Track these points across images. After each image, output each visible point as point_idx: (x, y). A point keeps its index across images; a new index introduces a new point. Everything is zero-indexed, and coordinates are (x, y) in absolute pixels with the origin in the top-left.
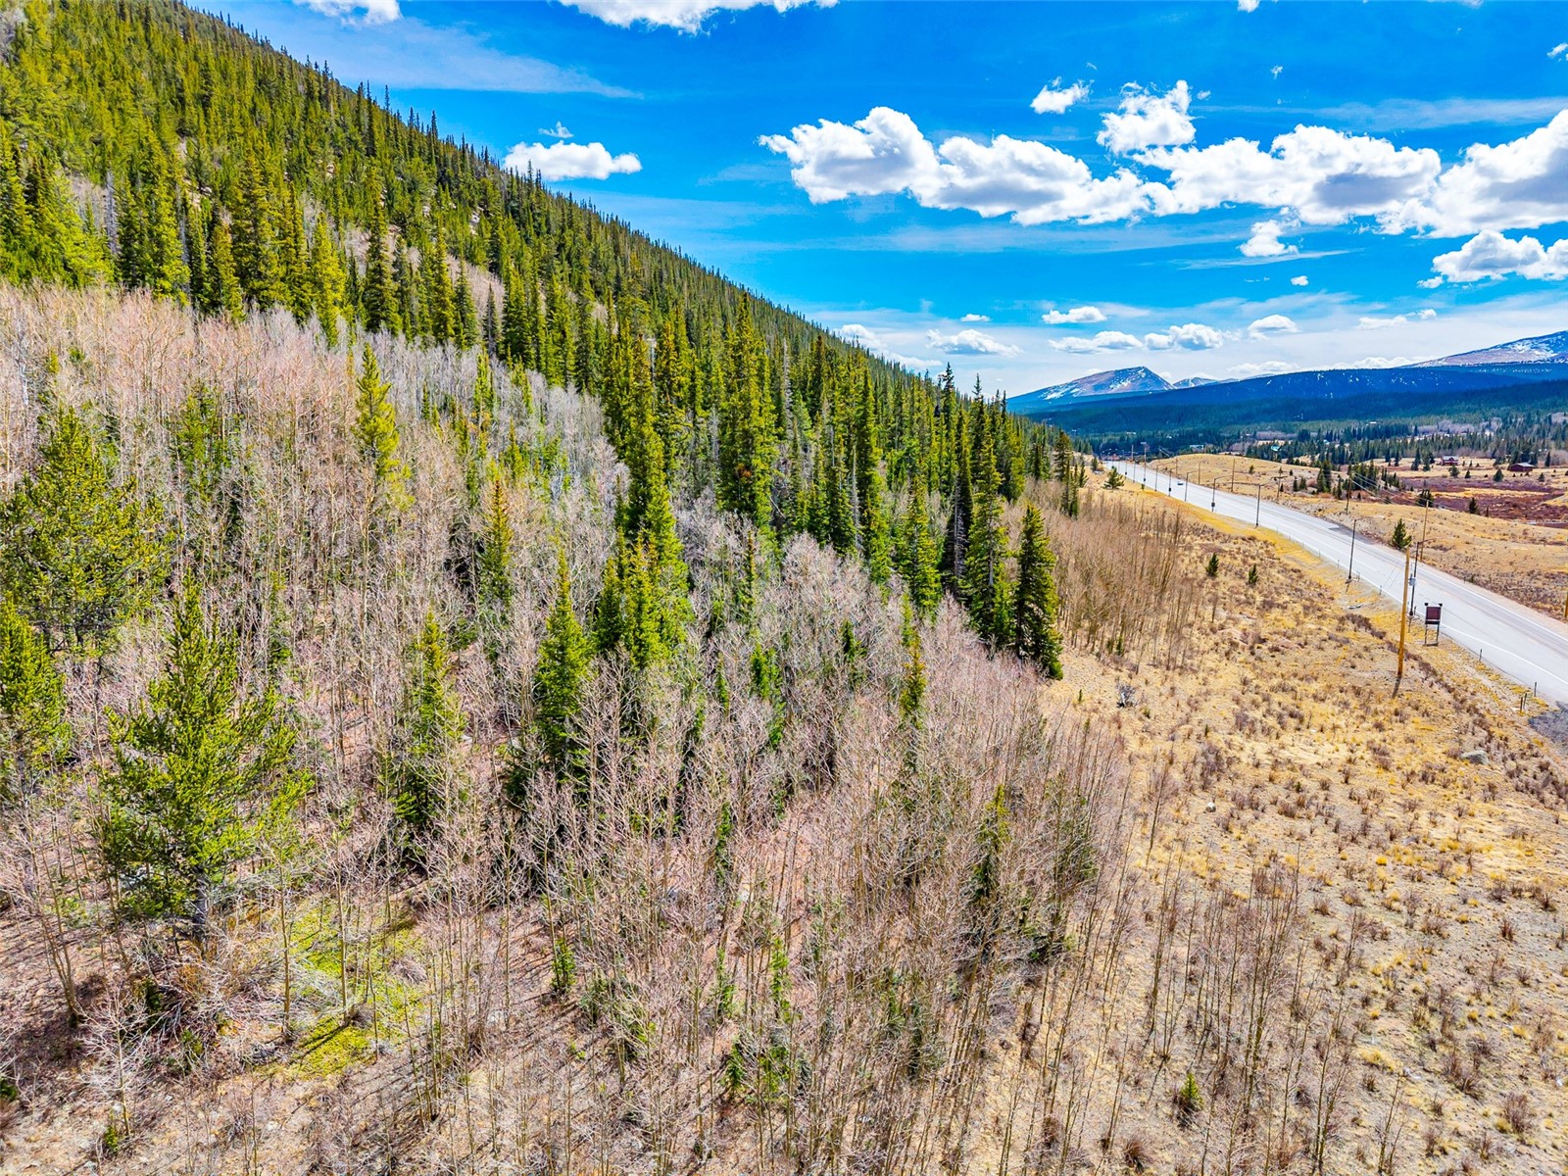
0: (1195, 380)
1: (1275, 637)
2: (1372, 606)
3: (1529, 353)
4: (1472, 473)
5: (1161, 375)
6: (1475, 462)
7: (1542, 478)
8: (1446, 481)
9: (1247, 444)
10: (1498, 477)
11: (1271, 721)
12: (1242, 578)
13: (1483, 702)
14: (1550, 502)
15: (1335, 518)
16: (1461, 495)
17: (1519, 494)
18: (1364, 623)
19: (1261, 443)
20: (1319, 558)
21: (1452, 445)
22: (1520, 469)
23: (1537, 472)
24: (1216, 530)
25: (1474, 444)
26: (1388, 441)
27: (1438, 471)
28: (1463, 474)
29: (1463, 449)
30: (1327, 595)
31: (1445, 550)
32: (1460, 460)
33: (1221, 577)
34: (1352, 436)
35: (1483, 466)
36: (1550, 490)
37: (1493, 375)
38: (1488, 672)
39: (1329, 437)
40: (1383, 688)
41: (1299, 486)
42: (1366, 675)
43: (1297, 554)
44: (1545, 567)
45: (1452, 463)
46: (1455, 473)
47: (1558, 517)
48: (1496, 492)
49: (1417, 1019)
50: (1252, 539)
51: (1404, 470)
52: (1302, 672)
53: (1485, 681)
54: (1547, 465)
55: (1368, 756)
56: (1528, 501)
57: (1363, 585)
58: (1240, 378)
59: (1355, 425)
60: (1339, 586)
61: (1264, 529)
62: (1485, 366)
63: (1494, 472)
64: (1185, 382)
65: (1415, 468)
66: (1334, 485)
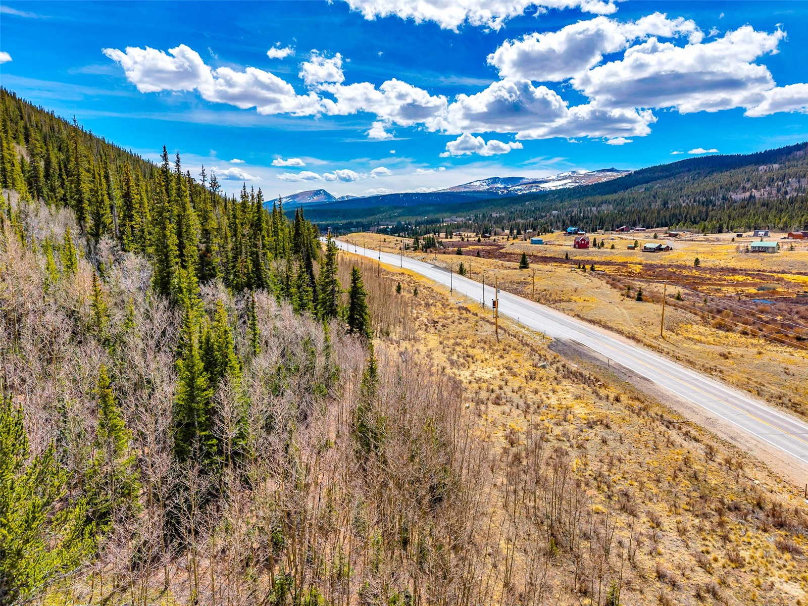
0: (347, 197)
1: (441, 320)
2: (465, 301)
3: (479, 186)
4: (469, 239)
5: (332, 194)
6: (469, 234)
7: (494, 240)
8: (460, 243)
9: (376, 228)
10: (479, 240)
11: (462, 360)
12: (411, 293)
13: (530, 342)
14: (501, 251)
15: (431, 262)
16: (467, 249)
17: (488, 248)
18: (466, 309)
19: (382, 227)
20: (434, 281)
21: (458, 227)
22: (486, 237)
23: (492, 238)
24: (387, 270)
25: (467, 227)
26: (432, 225)
27: (456, 239)
28: (466, 239)
29: (463, 229)
30: (445, 297)
31: (478, 274)
32: (463, 234)
33: (402, 293)
34: (418, 224)
35: (472, 237)
36: (498, 245)
37: (467, 196)
38: (524, 328)
39: (409, 224)
40: (493, 339)
41: (407, 248)
42: (484, 334)
43: (424, 280)
44: (515, 279)
45: (460, 235)
46: (463, 240)
47: (505, 257)
48: (480, 247)
49: (599, 487)
50: (403, 274)
51: (442, 238)
52: (460, 335)
53: (524, 331)
54: (495, 235)
55: (506, 371)
56: (493, 250)
57: (458, 293)
58: (367, 196)
59: (420, 219)
60: (448, 294)
61: (405, 269)
62: (464, 192)
63: (477, 239)
64: (343, 197)
65: (447, 238)
66: (420, 246)
